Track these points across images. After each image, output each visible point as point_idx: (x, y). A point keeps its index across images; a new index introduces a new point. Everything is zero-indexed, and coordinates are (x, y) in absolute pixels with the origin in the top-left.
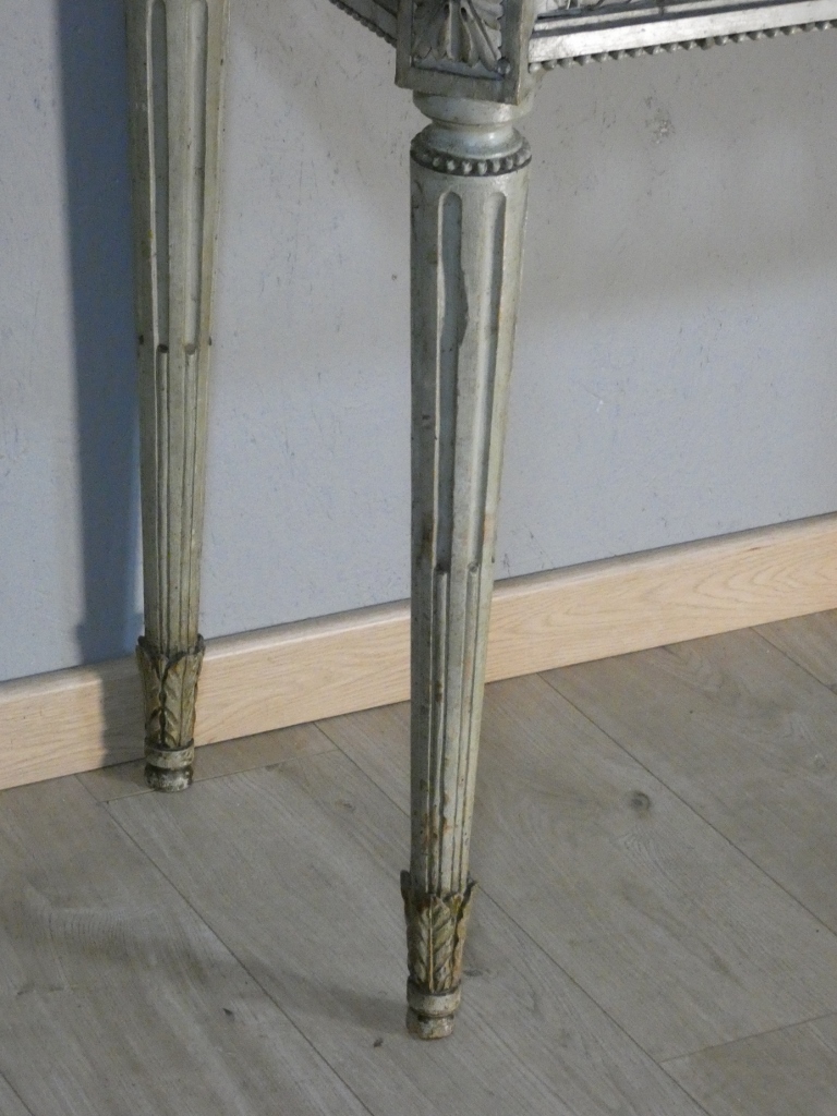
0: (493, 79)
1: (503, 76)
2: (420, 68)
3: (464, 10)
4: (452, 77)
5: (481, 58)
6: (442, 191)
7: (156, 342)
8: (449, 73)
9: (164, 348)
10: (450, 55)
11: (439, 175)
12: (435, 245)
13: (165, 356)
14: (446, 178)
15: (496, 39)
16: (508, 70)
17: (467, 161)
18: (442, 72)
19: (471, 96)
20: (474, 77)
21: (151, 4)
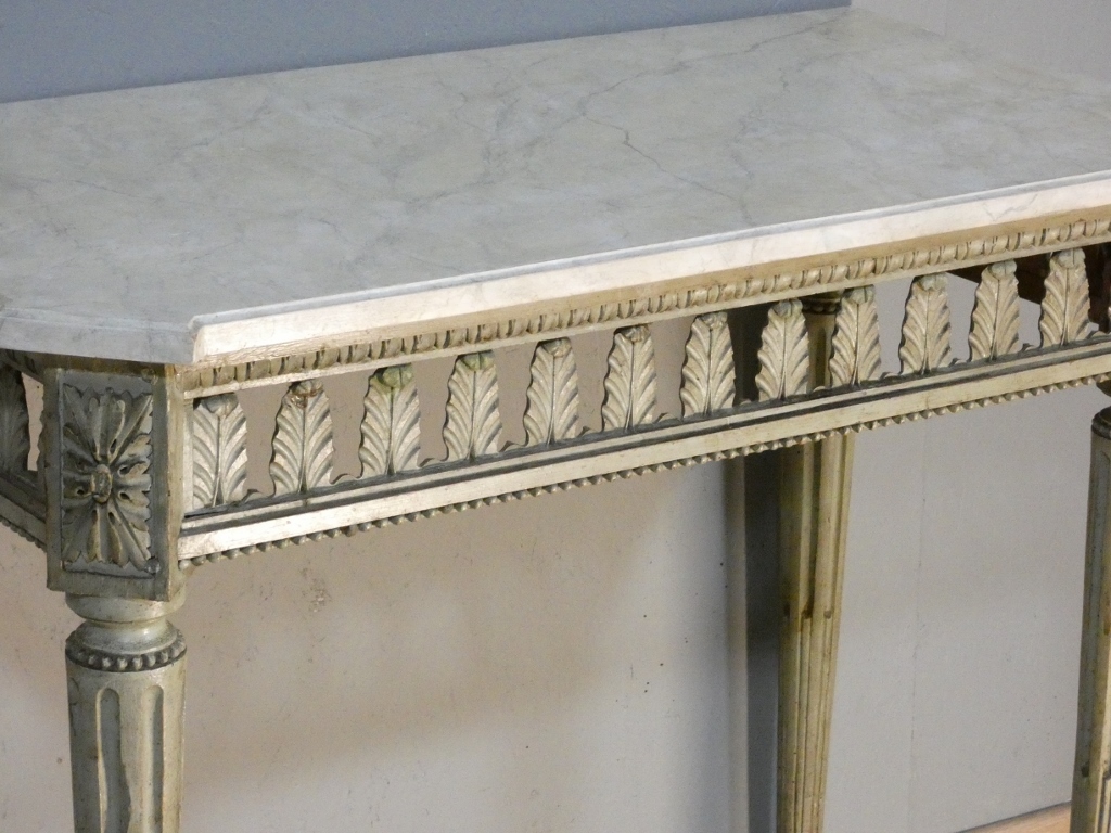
0: (145, 578)
1: (154, 574)
2: (71, 572)
3: (111, 514)
4: (103, 578)
5: (130, 558)
6: (99, 688)
8: (101, 574)
10: (100, 558)
11: (94, 672)
12: (95, 741)
14: (102, 675)
15: (145, 539)
16: (158, 569)
17: (122, 657)
18: (94, 573)
19: (123, 596)
20: (124, 577)
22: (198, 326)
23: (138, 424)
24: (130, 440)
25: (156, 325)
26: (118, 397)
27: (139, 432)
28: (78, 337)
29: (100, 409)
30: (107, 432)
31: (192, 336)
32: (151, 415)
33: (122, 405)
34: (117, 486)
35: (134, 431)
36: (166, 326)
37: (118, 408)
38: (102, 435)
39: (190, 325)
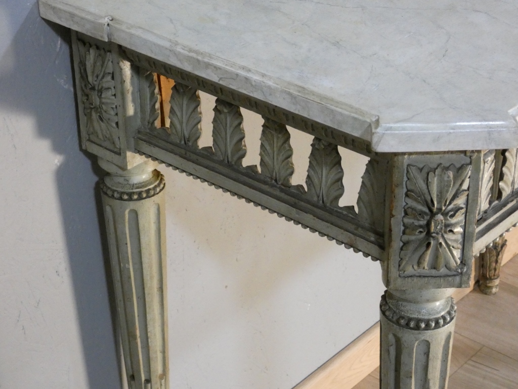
0: (454, 275)
1: (461, 273)
2: (405, 277)
3: (441, 244)
4: (426, 279)
6: (416, 340)
7: (143, 379)
8: (424, 277)
9: (148, 381)
10: (426, 268)
11: (416, 332)
12: (411, 368)
13: (149, 385)
14: (420, 333)
15: (457, 254)
16: (465, 270)
17: (431, 320)
18: (420, 276)
20: (440, 277)
21: (127, 212)
23: (461, 185)
26: (447, 169)
27: (461, 190)
29: (436, 179)
30: (441, 193)
32: (469, 177)
33: (451, 174)
34: (447, 226)
35: (458, 190)
37: (449, 177)
38: (437, 195)
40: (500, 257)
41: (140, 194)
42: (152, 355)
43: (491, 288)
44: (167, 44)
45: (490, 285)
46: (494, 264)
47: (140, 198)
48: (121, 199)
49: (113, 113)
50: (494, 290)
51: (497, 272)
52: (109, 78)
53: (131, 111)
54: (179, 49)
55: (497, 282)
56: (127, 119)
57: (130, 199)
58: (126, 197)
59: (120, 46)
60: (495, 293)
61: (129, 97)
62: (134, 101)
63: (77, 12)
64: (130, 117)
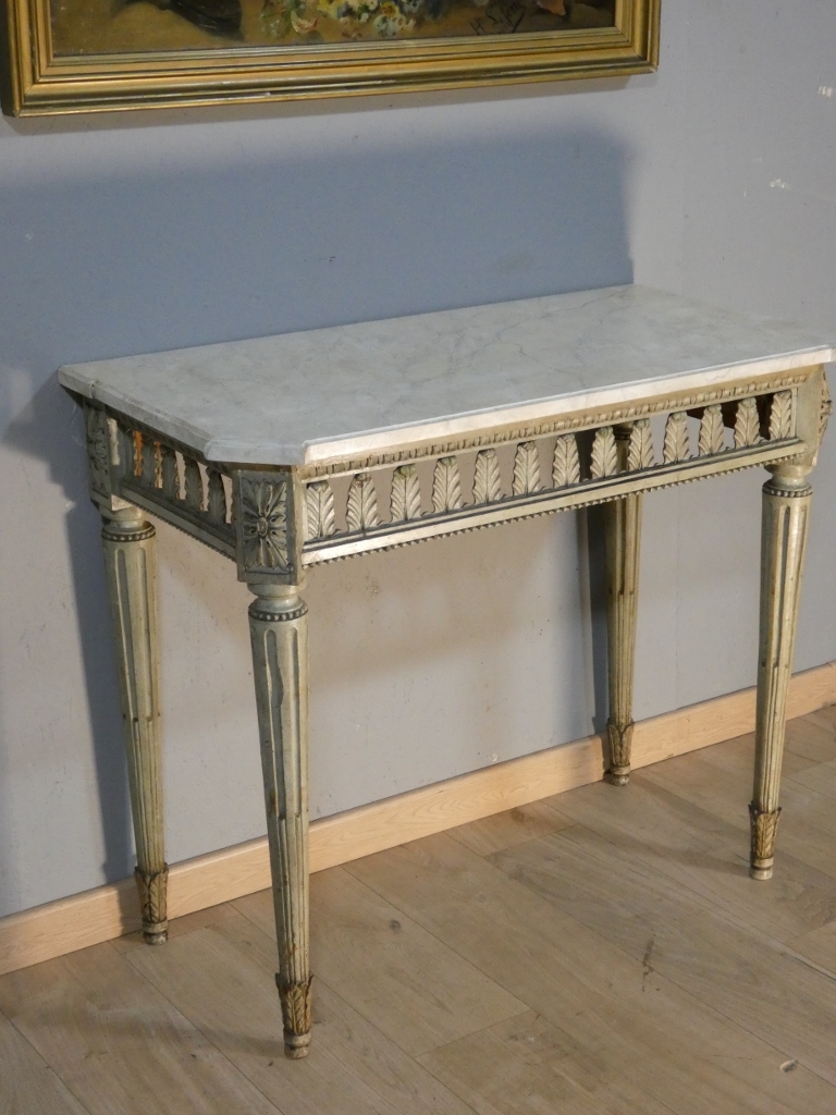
0: (286, 574)
1: (290, 572)
2: (249, 572)
3: (268, 542)
4: (265, 575)
5: (278, 564)
6: (265, 630)
7: (132, 717)
8: (263, 573)
9: (136, 720)
10: (263, 564)
11: (263, 622)
12: (264, 656)
13: (137, 723)
14: (267, 624)
15: (285, 554)
16: (292, 570)
17: (276, 614)
19: (275, 583)
20: (275, 574)
21: (116, 552)
22: (307, 446)
23: (279, 497)
24: (275, 505)
25: (286, 446)
26: (268, 483)
27: (280, 500)
28: (247, 454)
29: (260, 490)
30: (264, 501)
31: (304, 451)
32: (285, 492)
33: (271, 487)
34: (270, 528)
36: (291, 446)
37: (269, 489)
38: (262, 503)
39: (303, 445)
40: (624, 739)
41: (127, 537)
42: (139, 693)
43: (618, 777)
44: (121, 397)
45: (617, 773)
46: (619, 748)
47: (127, 540)
48: (112, 540)
49: (102, 461)
50: (623, 781)
51: (624, 757)
52: (100, 433)
53: (116, 461)
54: (127, 400)
55: (625, 771)
56: (113, 468)
57: (119, 541)
58: (115, 538)
59: (107, 406)
60: (624, 785)
61: (115, 450)
62: (119, 453)
63: (76, 377)
64: (116, 466)
